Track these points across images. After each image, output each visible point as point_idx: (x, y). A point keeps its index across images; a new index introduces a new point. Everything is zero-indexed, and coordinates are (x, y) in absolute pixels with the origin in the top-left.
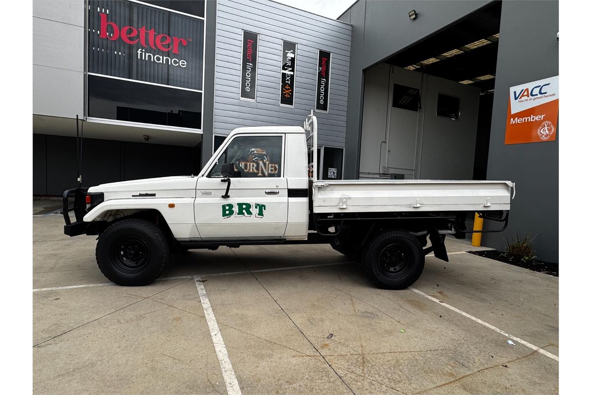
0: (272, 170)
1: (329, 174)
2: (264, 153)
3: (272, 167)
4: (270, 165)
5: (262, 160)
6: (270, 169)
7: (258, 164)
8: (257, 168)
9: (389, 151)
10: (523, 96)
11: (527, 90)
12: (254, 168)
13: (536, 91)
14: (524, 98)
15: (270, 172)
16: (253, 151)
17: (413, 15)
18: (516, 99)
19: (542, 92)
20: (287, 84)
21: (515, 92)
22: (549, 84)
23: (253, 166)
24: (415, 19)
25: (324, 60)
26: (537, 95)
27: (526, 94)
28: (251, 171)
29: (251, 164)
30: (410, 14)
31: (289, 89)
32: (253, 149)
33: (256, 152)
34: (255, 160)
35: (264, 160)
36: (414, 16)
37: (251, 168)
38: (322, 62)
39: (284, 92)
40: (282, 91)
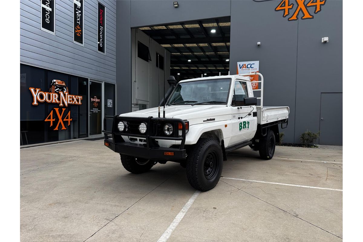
0: (70, 101)
1: (108, 104)
2: (64, 84)
3: (70, 98)
4: (69, 96)
5: (63, 91)
6: (69, 99)
7: (59, 95)
8: (59, 99)
9: (138, 88)
10: (243, 67)
11: (245, 65)
12: (56, 99)
13: (249, 66)
14: (244, 68)
15: (69, 102)
16: (55, 82)
17: (176, 4)
18: (240, 68)
19: (252, 67)
20: (78, 24)
21: (240, 65)
22: (254, 64)
23: (55, 97)
24: (176, 7)
25: (101, 11)
26: (249, 68)
27: (245, 66)
28: (54, 101)
29: (54, 94)
30: (175, 3)
31: (79, 29)
32: (55, 81)
33: (57, 83)
34: (57, 91)
35: (64, 91)
36: (177, 6)
37: (54, 98)
38: (100, 12)
39: (76, 31)
40: (75, 30)
